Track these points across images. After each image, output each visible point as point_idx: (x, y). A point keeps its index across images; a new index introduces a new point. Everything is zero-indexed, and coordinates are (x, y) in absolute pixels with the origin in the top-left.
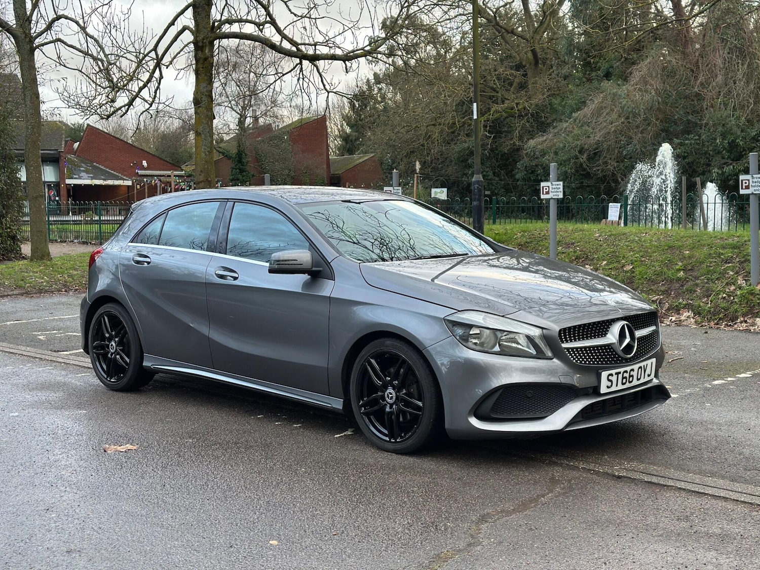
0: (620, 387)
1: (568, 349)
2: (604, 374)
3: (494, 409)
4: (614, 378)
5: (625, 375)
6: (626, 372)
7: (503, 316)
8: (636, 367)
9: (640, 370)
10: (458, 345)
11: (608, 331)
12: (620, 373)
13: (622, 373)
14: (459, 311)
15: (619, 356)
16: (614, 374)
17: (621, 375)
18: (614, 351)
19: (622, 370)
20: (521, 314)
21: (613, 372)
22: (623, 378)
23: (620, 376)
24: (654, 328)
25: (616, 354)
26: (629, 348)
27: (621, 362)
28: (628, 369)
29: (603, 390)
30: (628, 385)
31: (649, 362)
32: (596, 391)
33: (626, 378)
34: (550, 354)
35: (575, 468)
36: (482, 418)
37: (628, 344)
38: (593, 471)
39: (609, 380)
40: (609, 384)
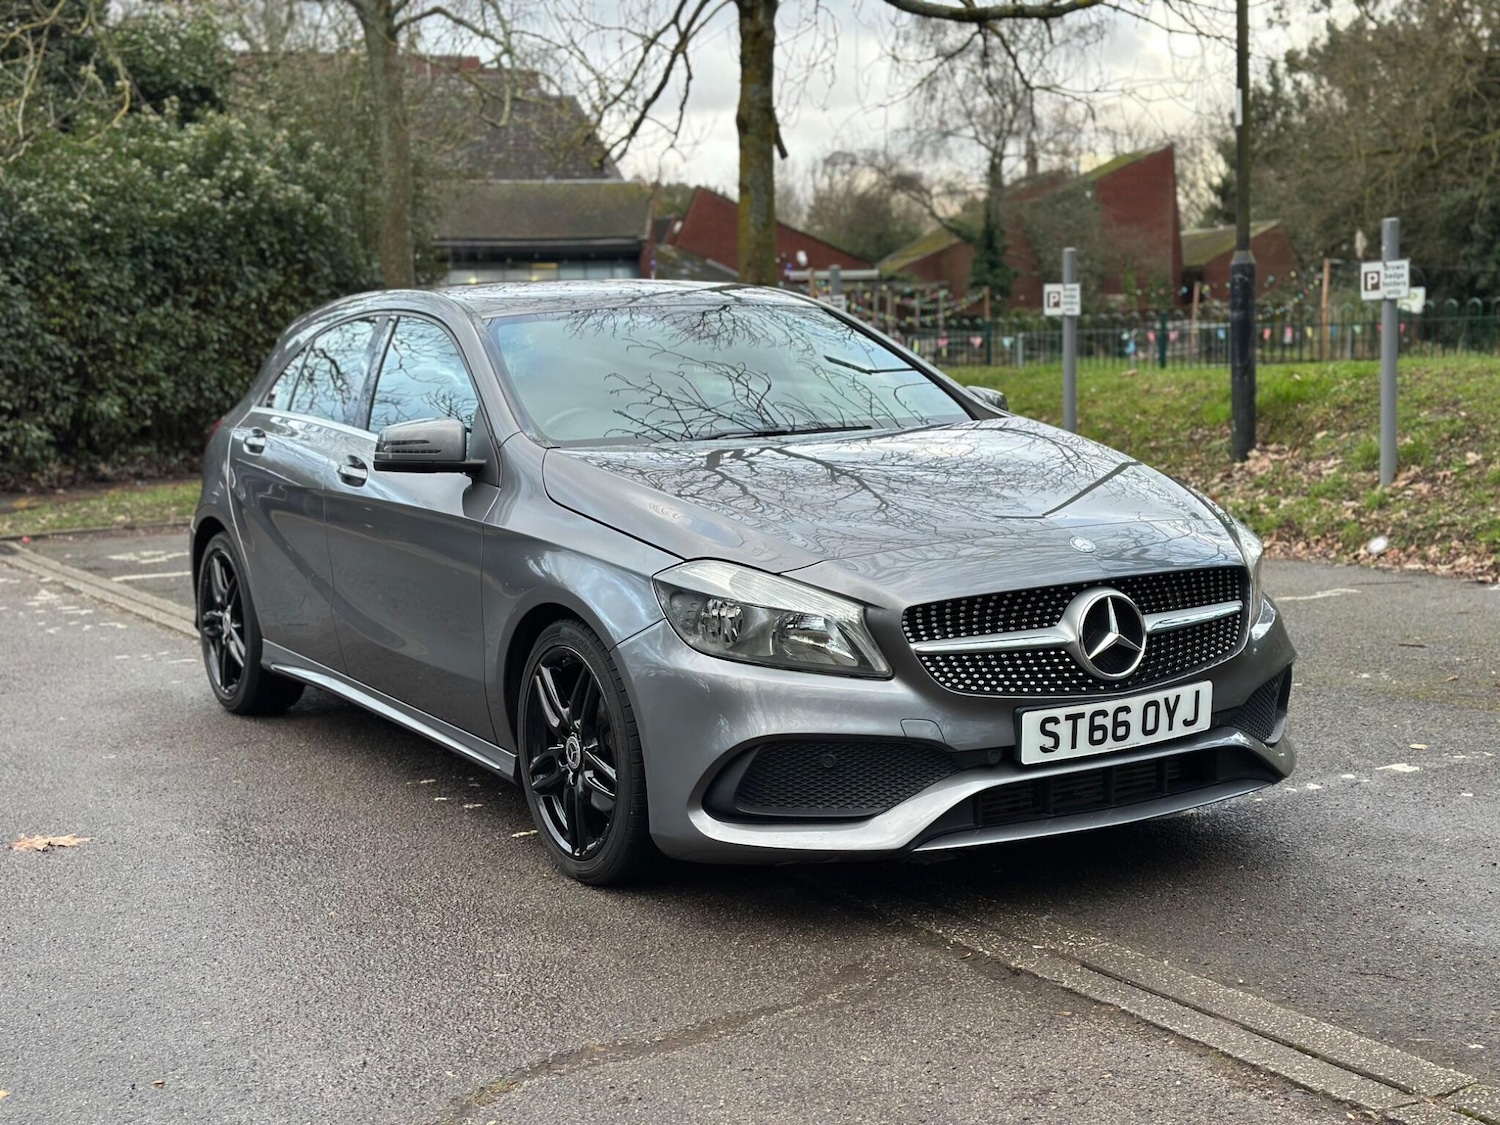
0: (1084, 749)
1: (931, 656)
2: (1031, 720)
3: (744, 792)
4: (1064, 729)
5: (1099, 720)
6: (1104, 713)
7: (778, 575)
8: (1136, 703)
9: (1151, 710)
10: (674, 641)
11: (1061, 613)
12: (1082, 715)
13: (1087, 716)
14: (686, 561)
15: (1088, 675)
16: (1062, 719)
17: (1086, 720)
18: (1073, 662)
19: (1088, 709)
20: (822, 569)
21: (1060, 713)
22: (1093, 728)
23: (1083, 726)
24: (1233, 607)
25: (1080, 668)
26: (1118, 656)
27: (1093, 688)
28: (1110, 706)
29: (1030, 754)
30: (1110, 745)
31: (1187, 692)
32: (1009, 757)
33: (1103, 728)
34: (882, 667)
35: (935, 942)
36: (721, 814)
37: (1115, 648)
38: (973, 951)
39: (1044, 731)
40: (1049, 742)
